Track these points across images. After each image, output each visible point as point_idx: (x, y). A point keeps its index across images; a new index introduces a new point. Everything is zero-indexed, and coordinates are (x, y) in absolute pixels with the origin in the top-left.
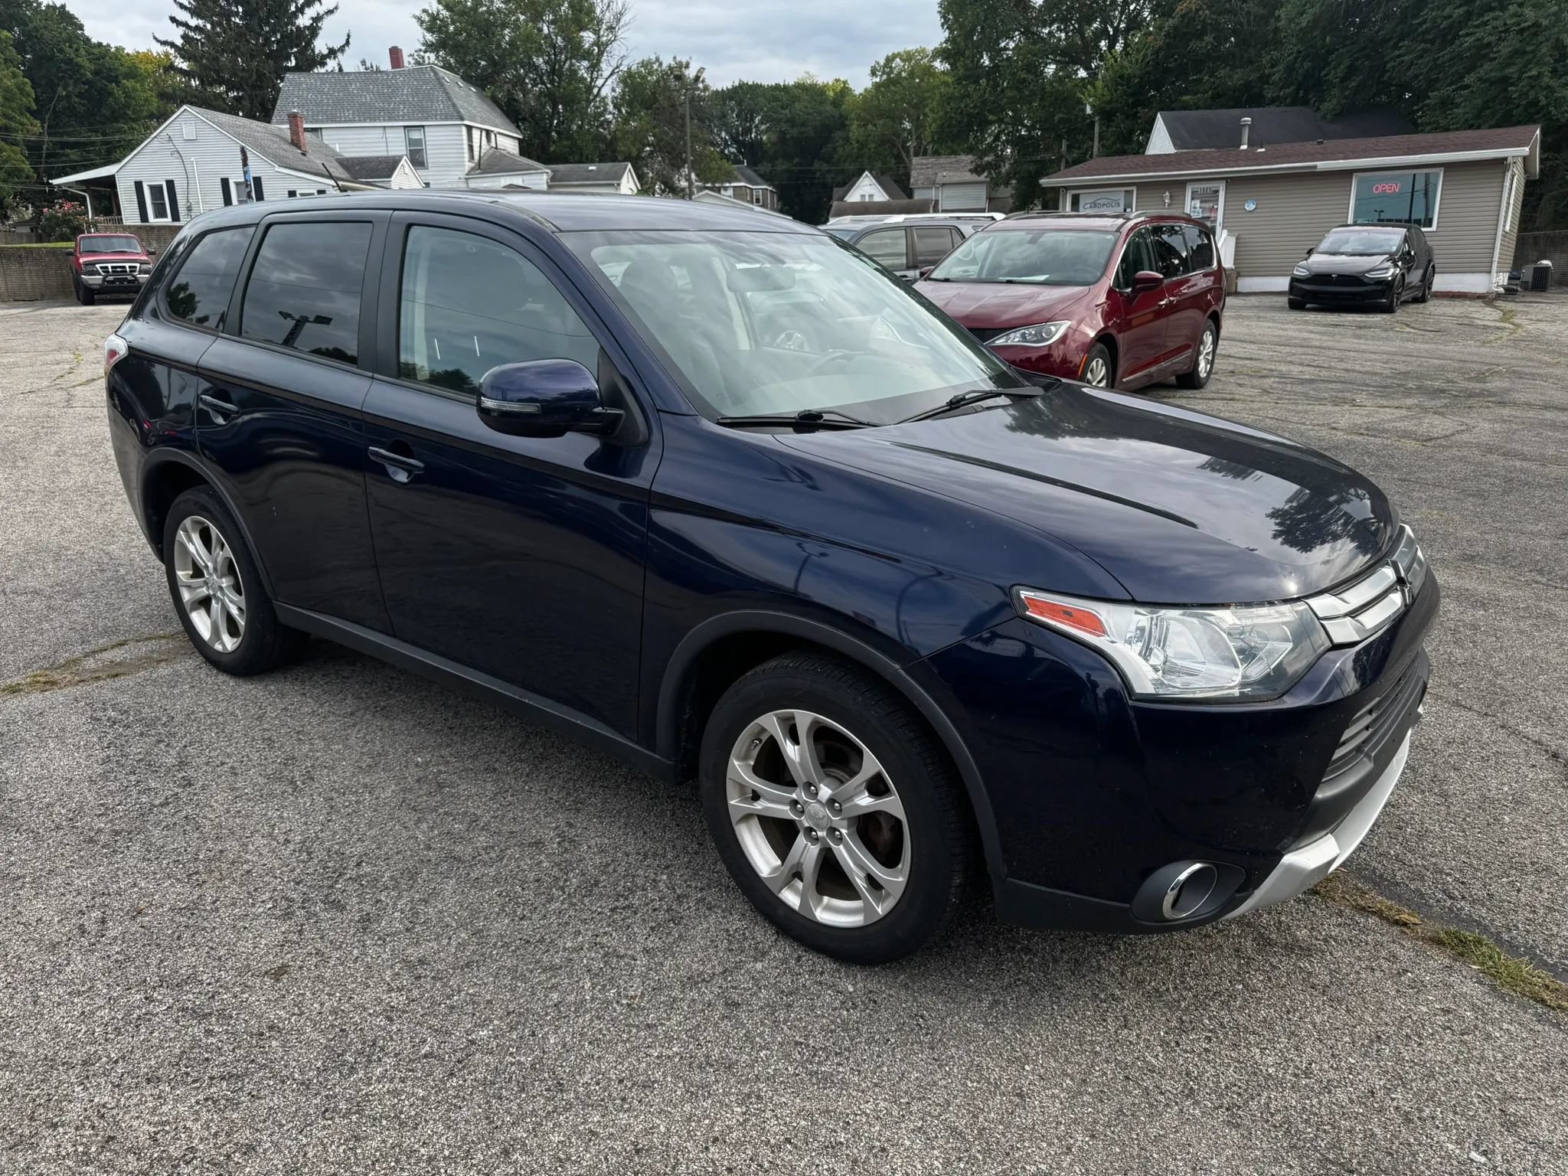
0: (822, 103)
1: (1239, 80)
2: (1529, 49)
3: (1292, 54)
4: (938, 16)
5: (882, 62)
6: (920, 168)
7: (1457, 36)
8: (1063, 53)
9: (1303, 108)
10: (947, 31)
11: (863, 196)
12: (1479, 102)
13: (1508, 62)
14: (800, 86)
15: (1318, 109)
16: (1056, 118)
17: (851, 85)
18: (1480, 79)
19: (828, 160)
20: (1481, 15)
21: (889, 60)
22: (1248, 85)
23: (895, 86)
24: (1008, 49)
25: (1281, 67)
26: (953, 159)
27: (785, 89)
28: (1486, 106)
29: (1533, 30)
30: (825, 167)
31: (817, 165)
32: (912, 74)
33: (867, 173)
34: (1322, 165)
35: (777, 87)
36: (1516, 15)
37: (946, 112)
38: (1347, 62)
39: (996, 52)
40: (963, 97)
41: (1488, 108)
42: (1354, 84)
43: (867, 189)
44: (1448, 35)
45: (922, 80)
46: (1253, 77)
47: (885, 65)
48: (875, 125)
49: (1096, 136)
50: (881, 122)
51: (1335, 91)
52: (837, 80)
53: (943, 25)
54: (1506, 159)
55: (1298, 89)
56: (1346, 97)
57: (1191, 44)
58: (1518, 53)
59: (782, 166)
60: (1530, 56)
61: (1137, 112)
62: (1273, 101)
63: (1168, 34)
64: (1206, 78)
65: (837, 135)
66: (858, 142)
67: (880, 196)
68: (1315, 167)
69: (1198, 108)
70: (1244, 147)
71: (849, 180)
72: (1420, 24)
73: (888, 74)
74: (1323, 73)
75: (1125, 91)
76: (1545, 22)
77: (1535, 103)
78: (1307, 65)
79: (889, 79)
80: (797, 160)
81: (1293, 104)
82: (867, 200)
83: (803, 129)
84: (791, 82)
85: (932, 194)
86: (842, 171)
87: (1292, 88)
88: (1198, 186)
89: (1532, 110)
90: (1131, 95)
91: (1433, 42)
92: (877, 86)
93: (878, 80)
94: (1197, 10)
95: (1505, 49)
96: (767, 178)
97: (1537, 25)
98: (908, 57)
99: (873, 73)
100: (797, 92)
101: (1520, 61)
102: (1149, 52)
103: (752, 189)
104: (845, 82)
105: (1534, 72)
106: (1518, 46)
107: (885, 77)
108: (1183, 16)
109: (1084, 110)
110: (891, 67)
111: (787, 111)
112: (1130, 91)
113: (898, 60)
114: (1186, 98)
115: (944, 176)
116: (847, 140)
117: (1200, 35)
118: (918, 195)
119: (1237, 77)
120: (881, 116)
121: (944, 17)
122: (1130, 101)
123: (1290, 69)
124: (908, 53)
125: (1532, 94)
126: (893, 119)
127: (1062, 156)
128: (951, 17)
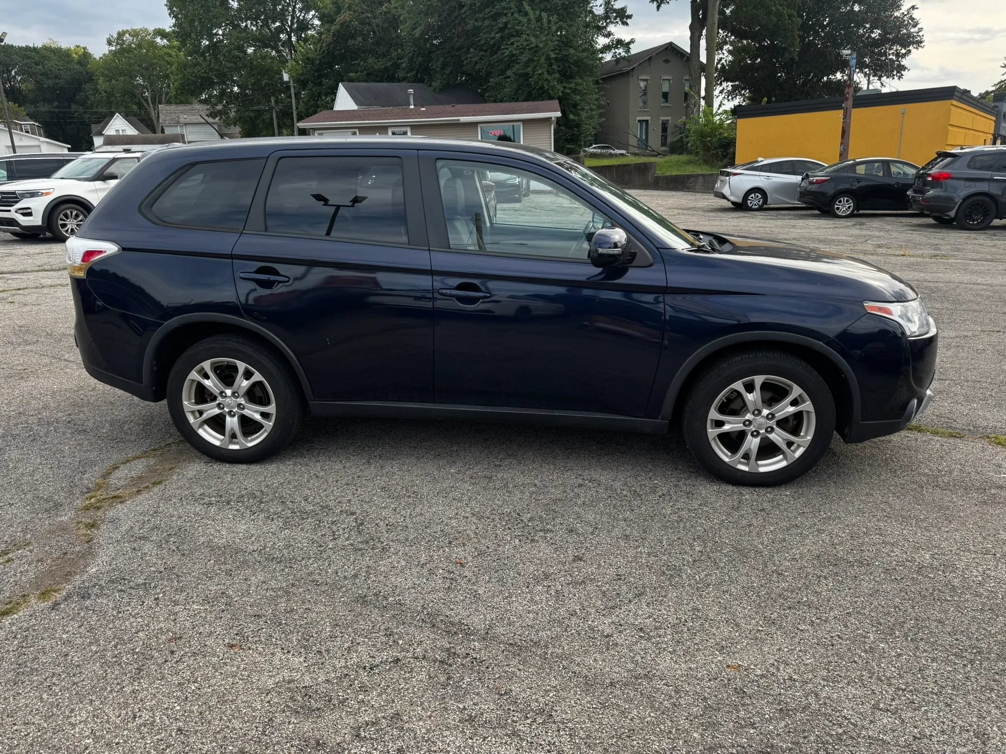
0: (68, 62)
1: (381, 65)
2: (536, 59)
3: (410, 52)
4: (166, 8)
5: (115, 36)
6: (166, 113)
7: (499, 49)
8: (258, 40)
9: (421, 84)
10: (174, 19)
11: (117, 131)
12: (515, 86)
13: (527, 65)
14: (45, 48)
15: (430, 85)
16: (263, 82)
17: (91, 50)
18: (515, 73)
19: (83, 103)
20: (509, 39)
21: (121, 35)
22: (386, 69)
23: (128, 53)
24: (219, 35)
25: (406, 59)
26: (189, 107)
27: (35, 49)
28: (518, 89)
29: (535, 49)
30: (81, 109)
31: (74, 107)
32: (139, 46)
33: (117, 114)
34: (463, 119)
35: (27, 48)
36: (526, 40)
37: (184, 76)
38: (442, 59)
39: (211, 36)
40: (195, 65)
41: (520, 89)
42: (447, 72)
43: (118, 125)
44: (495, 48)
45: (148, 51)
46: (389, 64)
47: (118, 38)
48: (117, 81)
49: (293, 96)
50: (122, 78)
51: (438, 76)
52: (78, 47)
53: (170, 15)
54: (551, 118)
55: (417, 73)
56: (444, 79)
57: (349, 42)
58: (530, 60)
59: (44, 108)
60: (536, 63)
61: (322, 82)
62: (403, 79)
63: (334, 35)
64: (362, 63)
65: (88, 86)
66: (105, 92)
67: (131, 131)
68: (459, 120)
69: (359, 82)
70: (412, 107)
71: (104, 119)
72: (480, 41)
73: (122, 45)
74: (430, 65)
75: (312, 69)
76: (541, 45)
77: (542, 88)
78: (420, 59)
79: (122, 48)
80: (56, 104)
81: (414, 82)
82: (121, 134)
83: (57, 81)
84: (39, 45)
85: (178, 130)
86: (96, 113)
87: (414, 72)
88: (396, 130)
89: (541, 92)
90: (316, 71)
91: (486, 51)
92: (114, 54)
93: (114, 48)
94: (350, 22)
95: (524, 58)
96: (32, 116)
97: (537, 46)
98: (135, 34)
99: (109, 43)
100: (47, 54)
101: (532, 65)
102: (324, 45)
103: (21, 124)
104: (85, 48)
105: (540, 72)
106: (530, 57)
107: (118, 47)
108: (342, 24)
109: (282, 78)
110: (123, 40)
111: (40, 67)
112: (314, 68)
113: (127, 35)
114: (351, 74)
115: (183, 118)
116: (96, 90)
117: (353, 37)
118: (168, 131)
119: (380, 64)
120: (120, 75)
121: (170, 8)
122: (316, 74)
123: (411, 60)
124: (134, 31)
125: (540, 83)
126: (131, 77)
127: (273, 108)
128: (175, 9)
